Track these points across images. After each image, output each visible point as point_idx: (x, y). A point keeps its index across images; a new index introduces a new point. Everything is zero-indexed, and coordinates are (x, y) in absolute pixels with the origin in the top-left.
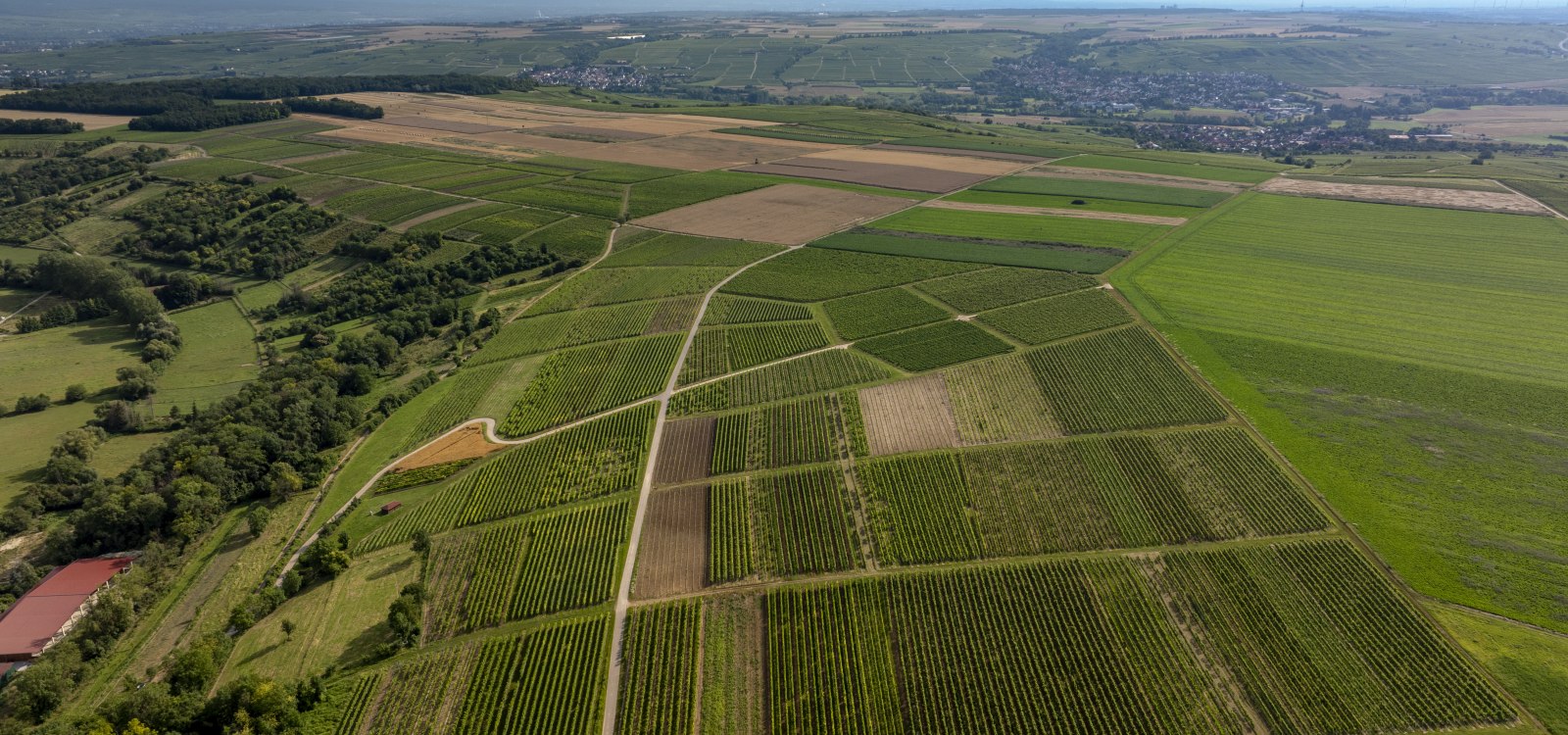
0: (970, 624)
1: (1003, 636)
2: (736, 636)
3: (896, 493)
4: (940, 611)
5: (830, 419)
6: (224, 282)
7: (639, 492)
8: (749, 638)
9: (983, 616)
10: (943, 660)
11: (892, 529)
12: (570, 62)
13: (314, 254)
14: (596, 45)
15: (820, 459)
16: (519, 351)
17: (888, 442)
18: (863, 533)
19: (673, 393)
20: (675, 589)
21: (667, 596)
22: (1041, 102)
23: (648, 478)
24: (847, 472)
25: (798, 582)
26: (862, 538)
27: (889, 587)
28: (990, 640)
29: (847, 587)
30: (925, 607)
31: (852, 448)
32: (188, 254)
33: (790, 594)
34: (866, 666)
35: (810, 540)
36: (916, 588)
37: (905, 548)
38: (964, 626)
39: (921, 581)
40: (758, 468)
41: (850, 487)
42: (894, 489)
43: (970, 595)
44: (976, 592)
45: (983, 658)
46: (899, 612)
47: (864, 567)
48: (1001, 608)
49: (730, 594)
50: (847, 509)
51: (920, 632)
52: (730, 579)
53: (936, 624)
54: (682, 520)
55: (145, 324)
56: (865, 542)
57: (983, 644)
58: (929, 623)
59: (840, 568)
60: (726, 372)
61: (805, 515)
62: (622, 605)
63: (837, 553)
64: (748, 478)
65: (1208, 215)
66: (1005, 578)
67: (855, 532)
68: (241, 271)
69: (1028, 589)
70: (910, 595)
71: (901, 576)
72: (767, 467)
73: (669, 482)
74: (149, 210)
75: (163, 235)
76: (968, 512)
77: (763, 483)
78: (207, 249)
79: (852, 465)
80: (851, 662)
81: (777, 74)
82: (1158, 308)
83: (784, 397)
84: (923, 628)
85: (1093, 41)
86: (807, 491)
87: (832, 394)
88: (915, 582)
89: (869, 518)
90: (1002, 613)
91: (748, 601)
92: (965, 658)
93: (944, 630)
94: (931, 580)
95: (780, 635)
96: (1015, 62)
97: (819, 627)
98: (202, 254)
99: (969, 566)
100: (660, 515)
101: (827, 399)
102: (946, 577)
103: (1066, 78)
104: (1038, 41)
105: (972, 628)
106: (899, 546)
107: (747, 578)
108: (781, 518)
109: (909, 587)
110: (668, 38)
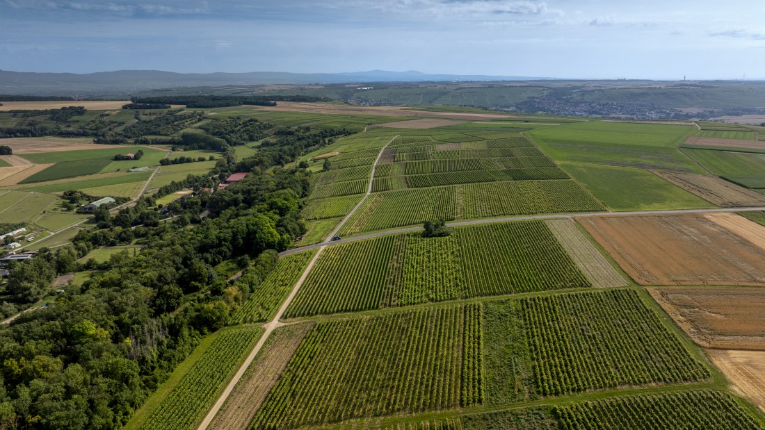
6: (240, 141)
13: (268, 134)
14: (352, 91)
22: (545, 113)
32: (225, 136)
40: (408, 153)
74: (208, 126)
75: (215, 131)
78: (231, 134)
81: (430, 102)
85: (575, 91)
96: (537, 98)
103: (559, 104)
104: (550, 90)
110: (383, 88)
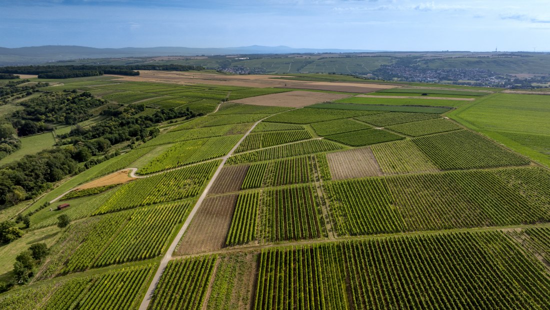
0: (403, 273)
1: (428, 282)
2: (236, 280)
3: (347, 197)
4: (380, 264)
5: (310, 165)
6: (51, 126)
7: (199, 198)
8: (245, 281)
9: (411, 268)
10: (386, 299)
11: (345, 215)
12: (220, 67)
13: (92, 115)
14: (230, 61)
15: (303, 182)
16: (162, 143)
17: (342, 174)
18: (327, 218)
19: (230, 156)
20: (203, 249)
21: (197, 254)
22: (400, 79)
23: (206, 191)
24: (318, 187)
25: (283, 245)
26: (326, 220)
27: (344, 248)
28: (419, 285)
29: (316, 248)
30: (369, 261)
31: (321, 177)
32: (40, 116)
33: (277, 253)
34: (327, 303)
35: (293, 221)
36: (362, 250)
37: (354, 226)
38: (398, 275)
39: (365, 245)
40: (268, 186)
41: (320, 194)
42: (347, 195)
43: (400, 254)
44: (404, 252)
45: (416, 299)
46: (351, 265)
47: (327, 237)
48: (423, 263)
49: (238, 252)
50: (318, 205)
51: (367, 278)
52: (239, 243)
53: (377, 273)
54: (218, 211)
55: (4, 139)
56: (328, 223)
57: (414, 287)
58: (373, 272)
59: (311, 237)
60: (259, 148)
61: (292, 209)
62: (167, 258)
63: (310, 228)
64: (261, 191)
65: (483, 98)
66: (423, 244)
67: (322, 217)
68: (60, 122)
69: (440, 250)
70: (358, 254)
71: (352, 242)
72: (273, 186)
73: (217, 193)
74: (31, 102)
75: (33, 110)
76: (392, 207)
77: (270, 194)
78: (49, 115)
79: (321, 184)
80: (316, 300)
81: (298, 70)
82: (474, 125)
83: (287, 157)
84: (368, 275)
85: (418, 60)
86: (294, 197)
87: (312, 155)
88: (361, 245)
89: (331, 210)
90: (425, 266)
91: (249, 257)
92: (402, 298)
93: (384, 277)
94: (371, 245)
95: (266, 280)
96: (389, 66)
97: (295, 274)
98: (47, 116)
99: (396, 236)
100: (206, 209)
101: (309, 158)
102: (382, 242)
103: (409, 71)
104: (397, 60)
105: (404, 276)
106: (350, 225)
107: (251, 243)
108: (277, 210)
109: (357, 249)
110: (257, 58)
